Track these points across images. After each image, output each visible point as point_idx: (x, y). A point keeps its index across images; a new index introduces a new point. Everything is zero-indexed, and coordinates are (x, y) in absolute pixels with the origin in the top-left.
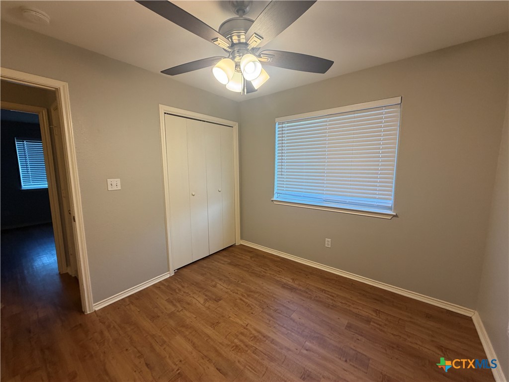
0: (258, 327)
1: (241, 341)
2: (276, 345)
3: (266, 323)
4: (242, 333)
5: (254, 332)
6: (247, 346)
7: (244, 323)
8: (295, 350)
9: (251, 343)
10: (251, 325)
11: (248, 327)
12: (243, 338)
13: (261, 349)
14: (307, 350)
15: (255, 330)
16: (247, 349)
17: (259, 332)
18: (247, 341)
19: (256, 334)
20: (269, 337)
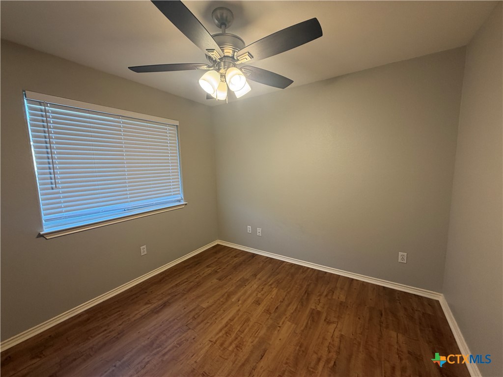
0: (215, 332)
1: (231, 344)
2: (235, 318)
3: (209, 326)
4: (222, 345)
5: (221, 334)
6: (237, 338)
7: (208, 345)
8: (239, 307)
9: (233, 336)
10: (212, 338)
11: (214, 340)
12: (227, 344)
13: (239, 327)
14: (239, 301)
15: (218, 333)
16: (239, 338)
17: (221, 330)
18: (231, 339)
19: (223, 332)
20: (227, 322)
